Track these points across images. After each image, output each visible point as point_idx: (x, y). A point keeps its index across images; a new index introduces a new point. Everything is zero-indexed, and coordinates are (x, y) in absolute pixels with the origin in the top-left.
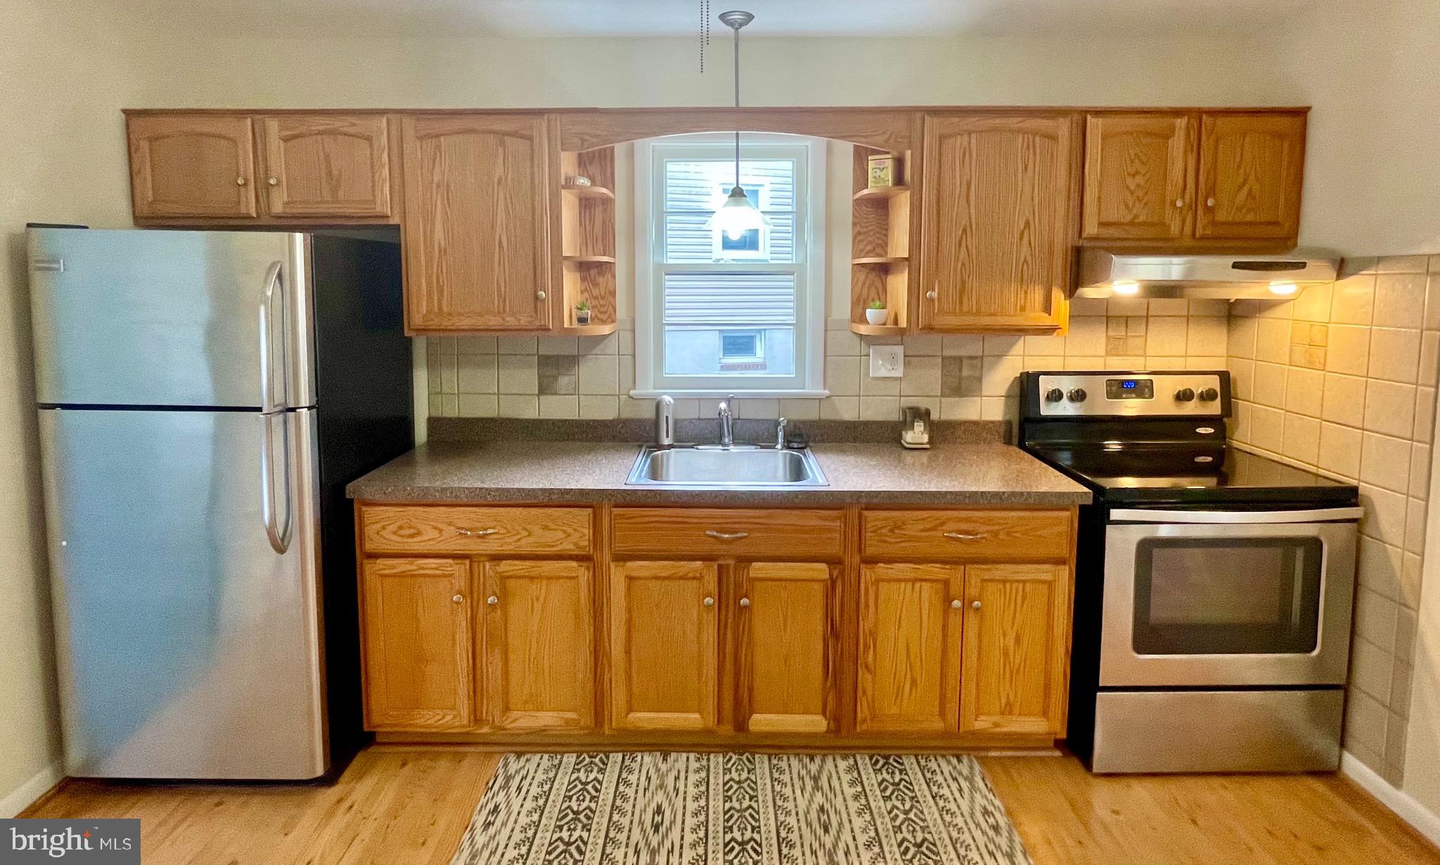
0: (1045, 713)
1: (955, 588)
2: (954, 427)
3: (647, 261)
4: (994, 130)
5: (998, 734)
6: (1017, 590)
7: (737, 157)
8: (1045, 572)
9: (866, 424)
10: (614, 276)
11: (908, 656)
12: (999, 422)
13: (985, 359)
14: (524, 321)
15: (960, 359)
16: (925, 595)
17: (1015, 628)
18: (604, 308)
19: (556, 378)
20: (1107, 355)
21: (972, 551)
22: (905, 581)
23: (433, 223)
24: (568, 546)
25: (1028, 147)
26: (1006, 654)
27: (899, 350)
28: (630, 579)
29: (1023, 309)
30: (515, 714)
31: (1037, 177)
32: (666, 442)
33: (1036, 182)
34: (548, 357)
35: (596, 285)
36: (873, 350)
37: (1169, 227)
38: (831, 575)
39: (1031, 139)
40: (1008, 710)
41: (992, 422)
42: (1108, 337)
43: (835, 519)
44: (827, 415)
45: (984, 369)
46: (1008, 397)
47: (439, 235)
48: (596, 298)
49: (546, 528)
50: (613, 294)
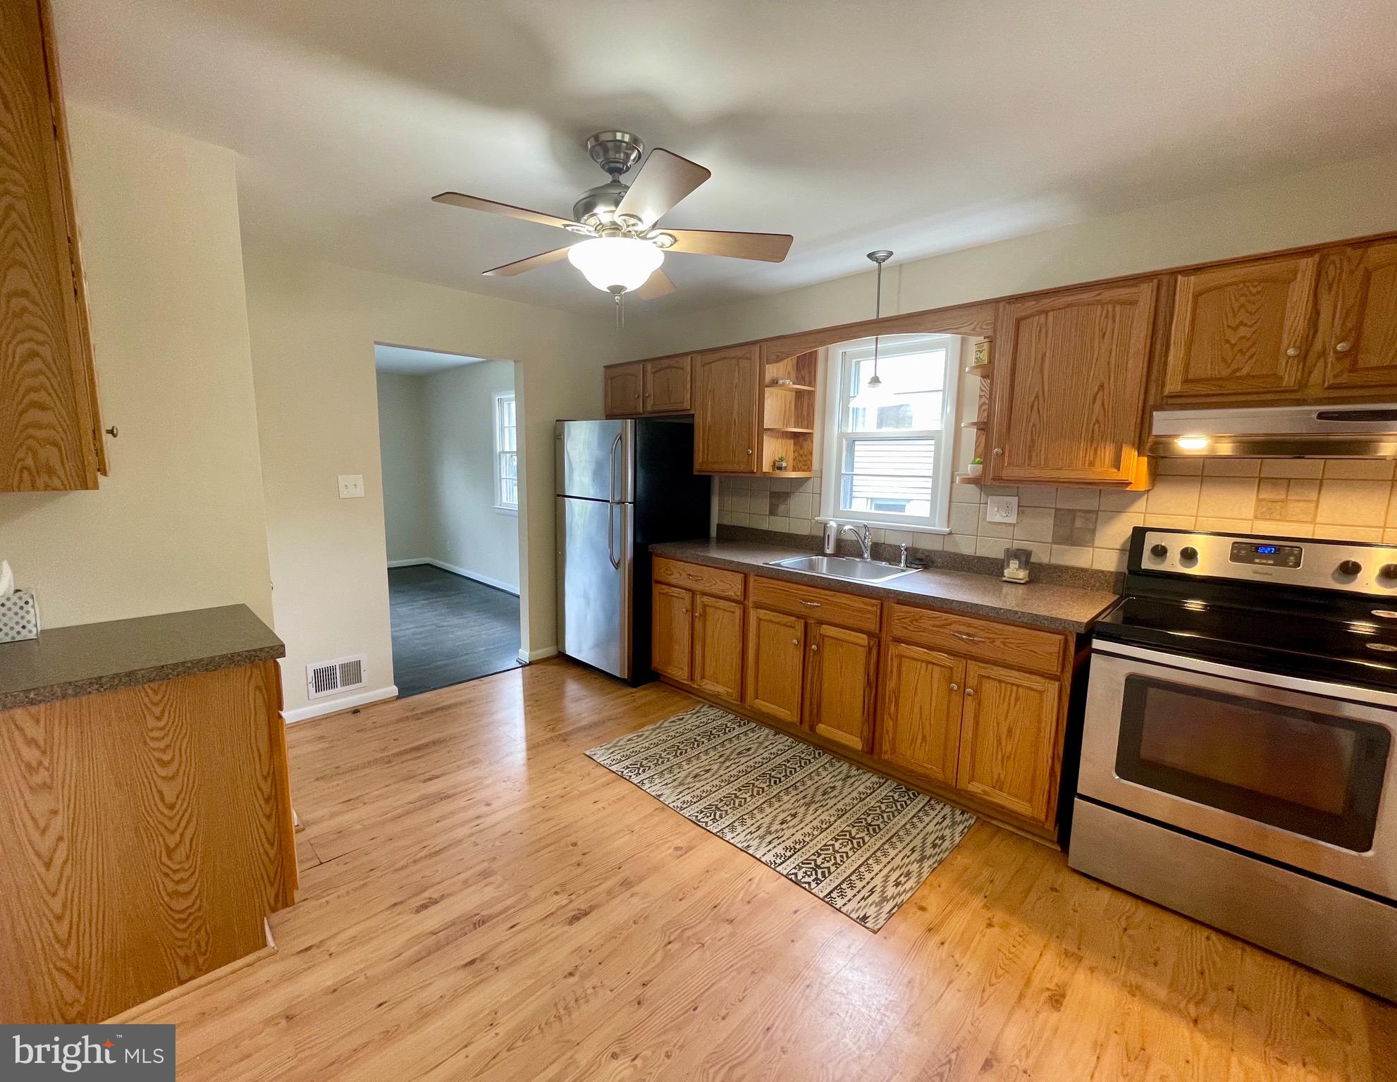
0: (1030, 801)
1: (958, 676)
2: (1061, 571)
3: (834, 431)
4: (1069, 305)
5: (984, 800)
6: (1011, 692)
7: (876, 356)
8: (1037, 683)
9: (980, 559)
10: (812, 442)
11: (921, 717)
12: (1111, 573)
13: (1100, 514)
14: (742, 467)
15: (1073, 511)
16: (936, 676)
17: (1008, 721)
18: (803, 461)
19: (778, 505)
20: (1256, 518)
21: (973, 649)
22: (922, 661)
23: (707, 412)
24: (731, 594)
25: (1107, 317)
26: (999, 741)
27: (1014, 501)
28: (759, 620)
29: (1092, 464)
30: (706, 681)
31: (1115, 342)
32: (828, 551)
33: (1114, 347)
34: (775, 493)
35: (801, 447)
36: (991, 500)
37: (1281, 378)
38: (869, 644)
39: (1110, 310)
40: (999, 785)
41: (1102, 572)
42: (1259, 501)
43: (873, 605)
44: (950, 548)
45: (1099, 522)
46: (1122, 550)
47: (709, 419)
48: (801, 456)
49: (722, 581)
50: (811, 453)
